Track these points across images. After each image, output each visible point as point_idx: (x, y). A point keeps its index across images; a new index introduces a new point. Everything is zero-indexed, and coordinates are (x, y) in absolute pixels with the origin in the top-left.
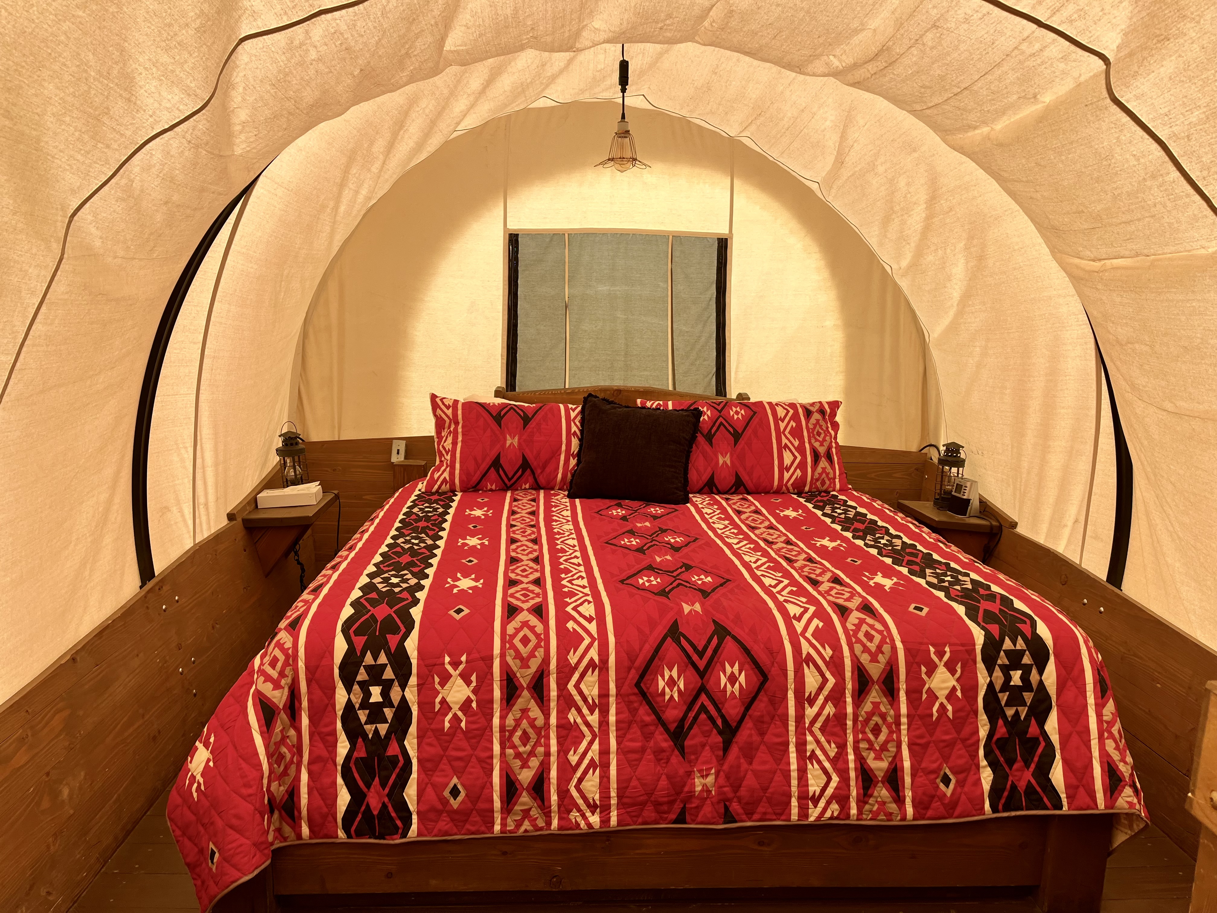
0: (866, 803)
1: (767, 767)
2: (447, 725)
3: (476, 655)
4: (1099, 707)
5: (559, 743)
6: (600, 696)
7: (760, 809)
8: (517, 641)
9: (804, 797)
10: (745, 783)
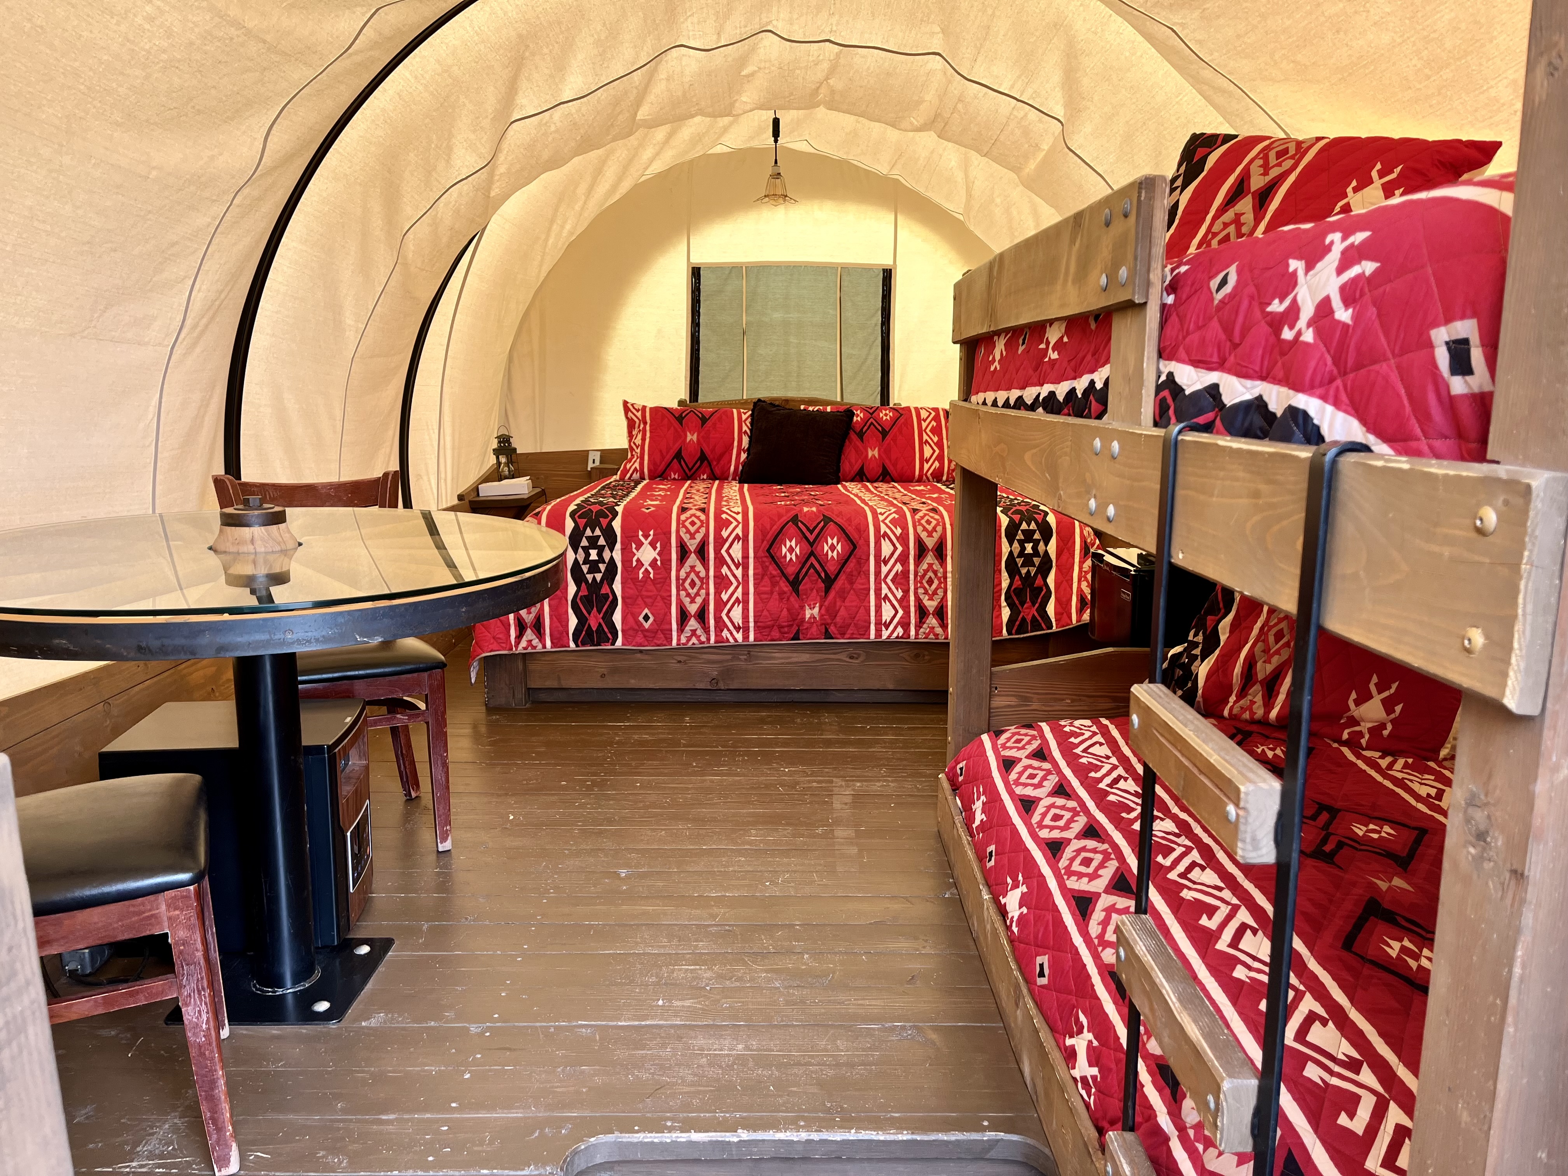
0: (921, 627)
1: (854, 604)
2: (641, 576)
3: (659, 531)
4: (1081, 563)
5: (715, 588)
6: (743, 558)
7: (850, 631)
8: (687, 524)
9: (879, 623)
10: (840, 614)
